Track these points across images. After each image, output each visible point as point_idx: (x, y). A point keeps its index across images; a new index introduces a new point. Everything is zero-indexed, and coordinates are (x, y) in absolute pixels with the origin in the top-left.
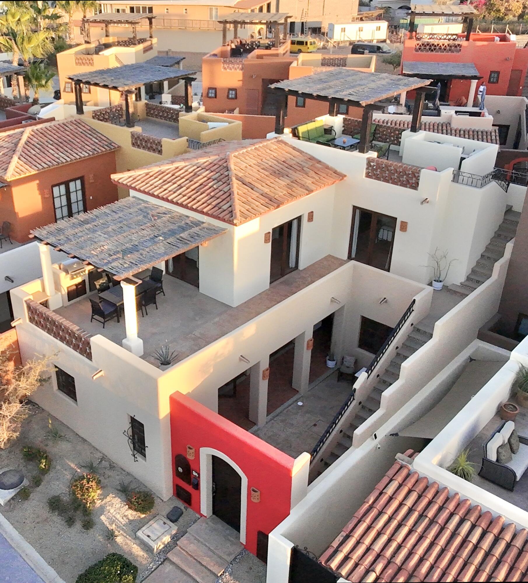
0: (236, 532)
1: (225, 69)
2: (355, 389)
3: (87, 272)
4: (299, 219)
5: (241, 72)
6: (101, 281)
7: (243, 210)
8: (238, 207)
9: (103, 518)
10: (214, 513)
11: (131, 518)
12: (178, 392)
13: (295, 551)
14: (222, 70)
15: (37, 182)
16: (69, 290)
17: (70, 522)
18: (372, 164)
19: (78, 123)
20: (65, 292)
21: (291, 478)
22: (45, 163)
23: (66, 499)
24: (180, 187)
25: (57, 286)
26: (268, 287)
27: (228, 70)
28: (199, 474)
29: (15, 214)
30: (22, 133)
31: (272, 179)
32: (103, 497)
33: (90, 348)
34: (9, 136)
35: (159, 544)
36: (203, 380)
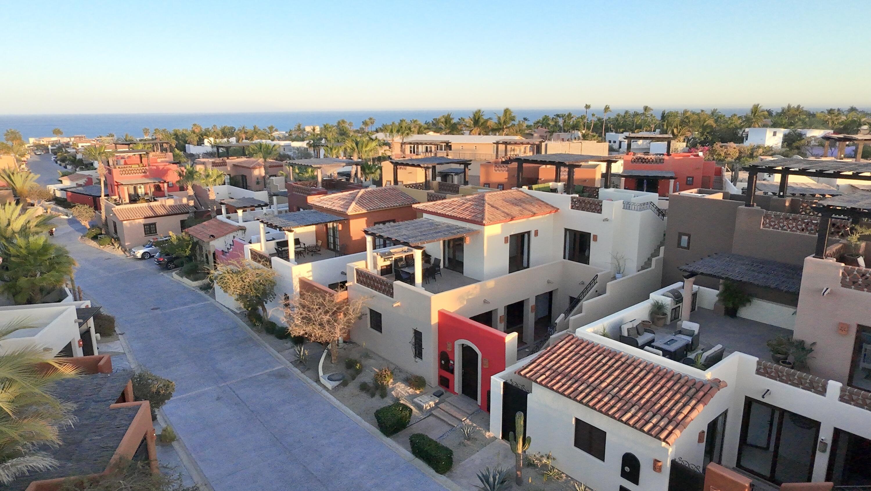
0: (476, 401)
1: (496, 171)
2: (556, 323)
3: (393, 259)
4: (529, 232)
5: (507, 173)
6: (402, 263)
7: (490, 217)
8: (487, 215)
9: (393, 393)
10: (463, 393)
11: (411, 393)
12: (443, 309)
13: (505, 383)
14: (494, 171)
15: (366, 218)
16: (383, 268)
17: (373, 395)
18: (574, 200)
19: (394, 189)
20: (379, 269)
21: (505, 343)
22: (372, 207)
23: (371, 385)
24: (454, 209)
25: (375, 266)
27: (498, 172)
28: (454, 362)
29: (350, 237)
30: (358, 192)
31: (511, 206)
32: (393, 383)
33: (393, 289)
34: (350, 194)
35: (427, 405)
36: (459, 307)
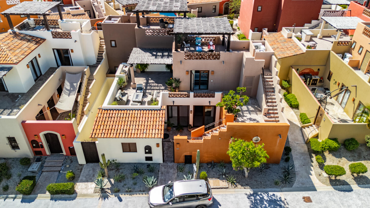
4: (35, 58)
10: (51, 153)
18: (53, 33)
26: (35, 83)
28: (42, 142)
